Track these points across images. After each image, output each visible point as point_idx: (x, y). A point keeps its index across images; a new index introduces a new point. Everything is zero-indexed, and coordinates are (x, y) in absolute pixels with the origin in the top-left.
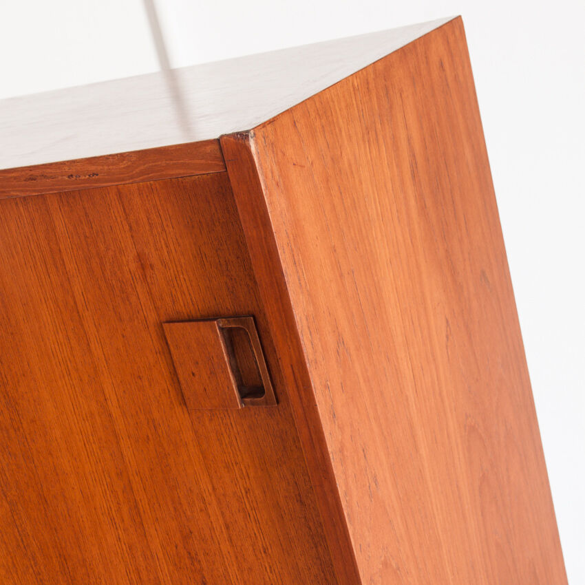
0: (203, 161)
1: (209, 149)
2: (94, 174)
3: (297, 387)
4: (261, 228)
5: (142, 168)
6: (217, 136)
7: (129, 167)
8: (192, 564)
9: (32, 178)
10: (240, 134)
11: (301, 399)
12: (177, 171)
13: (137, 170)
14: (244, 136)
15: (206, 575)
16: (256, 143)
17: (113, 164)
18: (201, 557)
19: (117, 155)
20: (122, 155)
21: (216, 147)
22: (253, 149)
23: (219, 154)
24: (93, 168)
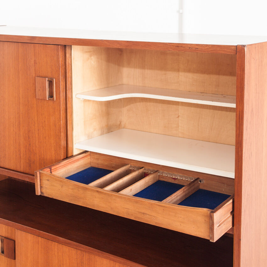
0: (230, 51)
1: (233, 48)
2: (197, 49)
3: (239, 118)
4: (242, 71)
5: (212, 49)
6: (236, 45)
7: (208, 48)
8: (28, 139)
9: (178, 47)
10: (243, 45)
11: (239, 121)
12: (222, 52)
13: (210, 50)
14: (244, 46)
15: (31, 143)
16: (247, 48)
17: (203, 47)
18: (31, 138)
19: (205, 45)
20: (207, 45)
21: (235, 48)
22: (246, 50)
23: (235, 49)
24: (197, 47)
